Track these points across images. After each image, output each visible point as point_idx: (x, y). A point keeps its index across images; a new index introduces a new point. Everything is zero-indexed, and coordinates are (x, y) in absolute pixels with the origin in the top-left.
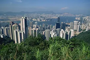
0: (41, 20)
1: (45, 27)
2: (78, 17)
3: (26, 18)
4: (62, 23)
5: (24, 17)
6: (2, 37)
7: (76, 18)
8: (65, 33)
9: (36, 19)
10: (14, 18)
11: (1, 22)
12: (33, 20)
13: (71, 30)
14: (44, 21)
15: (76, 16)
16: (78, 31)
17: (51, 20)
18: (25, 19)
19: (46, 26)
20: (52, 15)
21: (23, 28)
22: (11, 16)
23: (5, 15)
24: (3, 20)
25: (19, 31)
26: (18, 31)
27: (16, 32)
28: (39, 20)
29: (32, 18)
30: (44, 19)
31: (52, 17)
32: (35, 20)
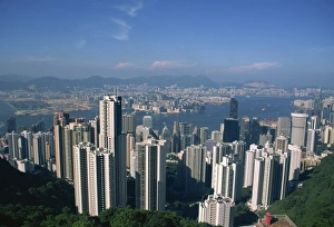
0: (163, 109)
1: (182, 135)
2: (305, 98)
3: (120, 98)
4: (247, 120)
5: (113, 97)
6: (21, 168)
7: (297, 103)
8: (271, 157)
9: (146, 103)
10: (66, 102)
11: (19, 113)
12: (136, 107)
13: (290, 147)
14: (177, 111)
15: (297, 94)
16: (312, 149)
17: (203, 108)
18: (116, 104)
19: (187, 130)
20: (206, 90)
21: (106, 138)
22: (52, 94)
23: (32, 87)
24: (23, 106)
25: (93, 149)
26: (88, 149)
27: (83, 152)
28: (155, 109)
29: (132, 102)
30: (176, 106)
31: (205, 100)
32: (144, 108)
